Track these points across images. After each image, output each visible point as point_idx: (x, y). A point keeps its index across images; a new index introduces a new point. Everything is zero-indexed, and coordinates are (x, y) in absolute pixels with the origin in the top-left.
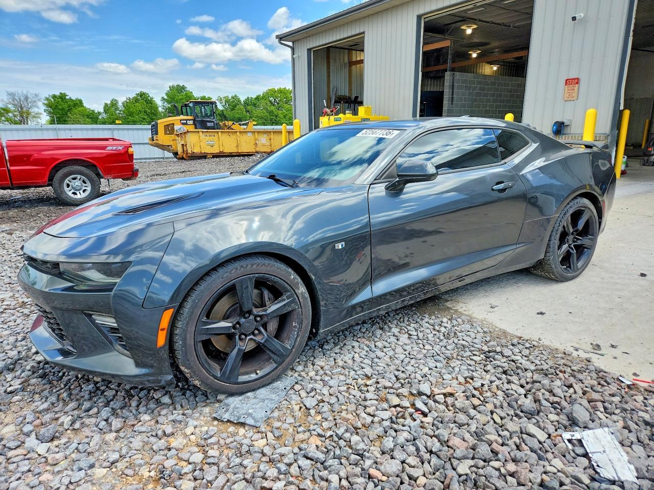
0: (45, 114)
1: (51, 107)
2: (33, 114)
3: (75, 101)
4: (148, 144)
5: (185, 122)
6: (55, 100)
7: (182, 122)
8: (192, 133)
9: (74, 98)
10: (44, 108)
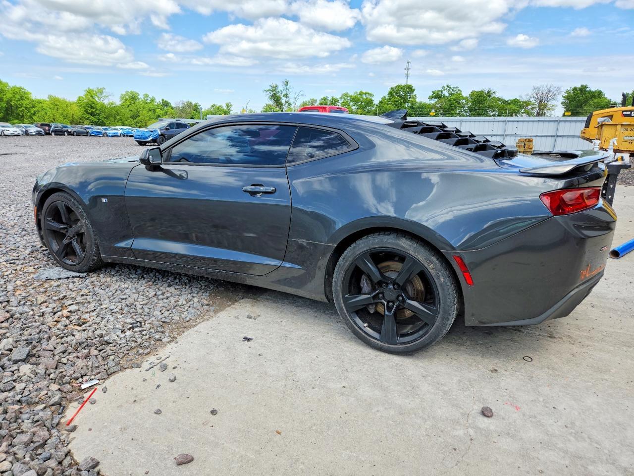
0: (561, 106)
1: (568, 99)
2: (549, 106)
3: (594, 92)
4: (578, 137)
5: (629, 113)
6: (574, 92)
7: (624, 113)
8: (609, 126)
9: (593, 90)
10: (562, 100)
